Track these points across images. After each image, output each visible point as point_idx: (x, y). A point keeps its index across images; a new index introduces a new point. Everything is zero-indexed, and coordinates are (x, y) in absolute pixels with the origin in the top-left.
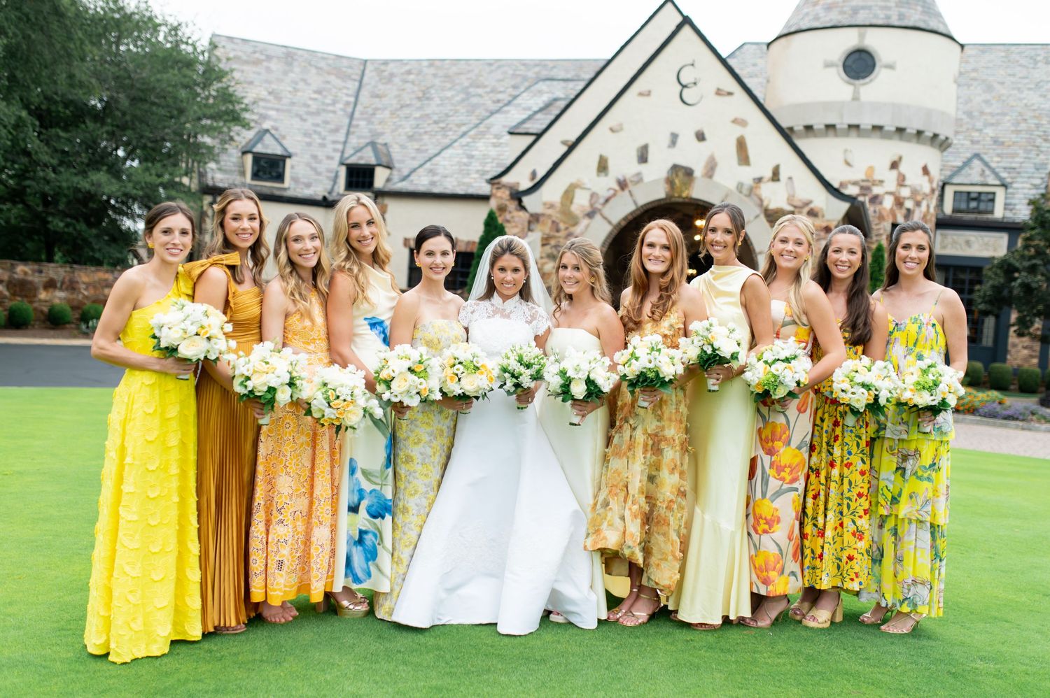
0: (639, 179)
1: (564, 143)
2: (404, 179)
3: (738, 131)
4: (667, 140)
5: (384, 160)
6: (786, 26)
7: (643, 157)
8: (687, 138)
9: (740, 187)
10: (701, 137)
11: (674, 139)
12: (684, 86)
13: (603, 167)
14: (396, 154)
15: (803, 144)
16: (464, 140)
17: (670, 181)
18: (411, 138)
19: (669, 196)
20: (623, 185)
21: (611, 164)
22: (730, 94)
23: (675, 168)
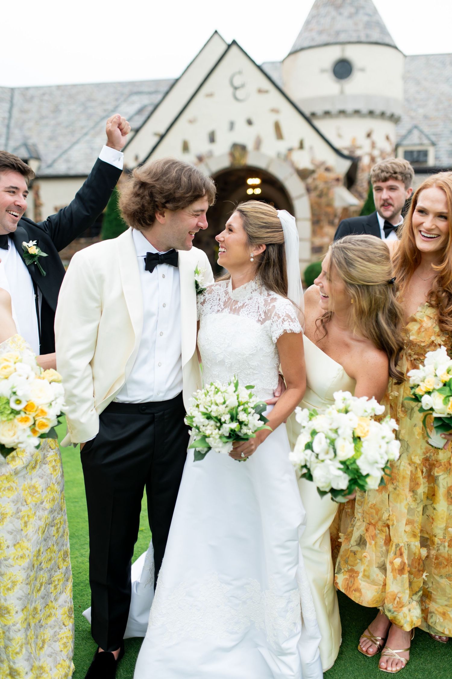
0: (210, 154)
1: (156, 134)
2: (49, 166)
3: (274, 117)
4: (226, 126)
5: (34, 155)
6: (294, 46)
7: (212, 139)
8: (240, 124)
9: (279, 155)
10: (250, 122)
11: (232, 125)
12: (236, 88)
13: (186, 148)
14: (42, 150)
15: (317, 123)
16: (87, 138)
17: (232, 155)
18: (51, 139)
19: (232, 164)
20: (200, 159)
21: (191, 146)
22: (266, 92)
23: (235, 146)
